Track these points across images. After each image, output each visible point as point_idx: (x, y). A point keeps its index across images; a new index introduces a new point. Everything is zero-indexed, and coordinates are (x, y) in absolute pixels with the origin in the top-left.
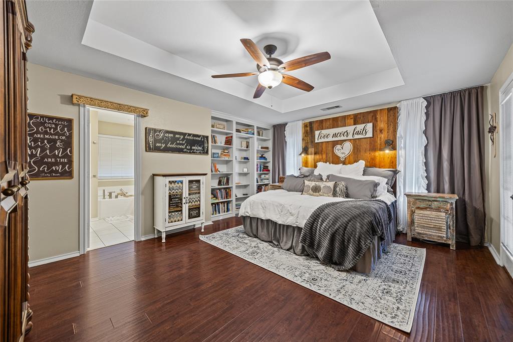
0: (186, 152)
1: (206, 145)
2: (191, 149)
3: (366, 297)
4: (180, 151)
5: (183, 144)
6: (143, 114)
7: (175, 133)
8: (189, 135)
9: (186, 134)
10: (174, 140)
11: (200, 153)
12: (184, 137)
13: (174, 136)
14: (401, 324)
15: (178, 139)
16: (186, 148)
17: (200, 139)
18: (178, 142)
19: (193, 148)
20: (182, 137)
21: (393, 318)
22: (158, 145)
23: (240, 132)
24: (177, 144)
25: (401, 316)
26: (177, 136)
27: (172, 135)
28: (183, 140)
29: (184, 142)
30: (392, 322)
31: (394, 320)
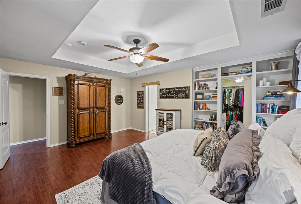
0: (175, 98)
1: (187, 92)
2: (178, 96)
3: (85, 191)
4: (172, 97)
5: (174, 94)
6: (158, 83)
7: (169, 89)
8: (177, 88)
9: (175, 88)
10: (169, 92)
11: (183, 98)
12: (174, 90)
13: (170, 90)
14: (61, 196)
15: (171, 91)
16: (175, 95)
17: (183, 89)
18: (171, 93)
19: (179, 95)
20: (173, 90)
21: (66, 195)
22: (163, 96)
23: (228, 75)
24: (171, 94)
25: (63, 199)
26: (171, 90)
27: (169, 90)
28: (173, 92)
29: (174, 93)
30: (65, 193)
31: (65, 195)
